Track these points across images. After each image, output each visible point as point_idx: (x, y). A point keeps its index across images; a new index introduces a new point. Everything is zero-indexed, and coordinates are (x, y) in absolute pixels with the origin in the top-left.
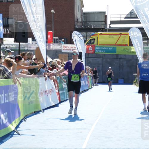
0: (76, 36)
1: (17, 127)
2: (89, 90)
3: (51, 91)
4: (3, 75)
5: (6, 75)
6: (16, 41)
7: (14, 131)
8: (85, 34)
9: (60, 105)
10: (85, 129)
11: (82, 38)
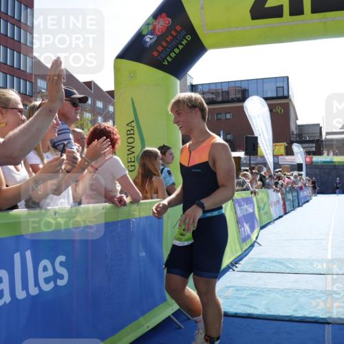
0: (296, 148)
1: (257, 238)
2: (311, 201)
3: (278, 201)
4: (242, 186)
5: (245, 187)
6: (246, 154)
7: (255, 242)
8: (307, 145)
9: (285, 217)
10: (322, 240)
11: (302, 150)
